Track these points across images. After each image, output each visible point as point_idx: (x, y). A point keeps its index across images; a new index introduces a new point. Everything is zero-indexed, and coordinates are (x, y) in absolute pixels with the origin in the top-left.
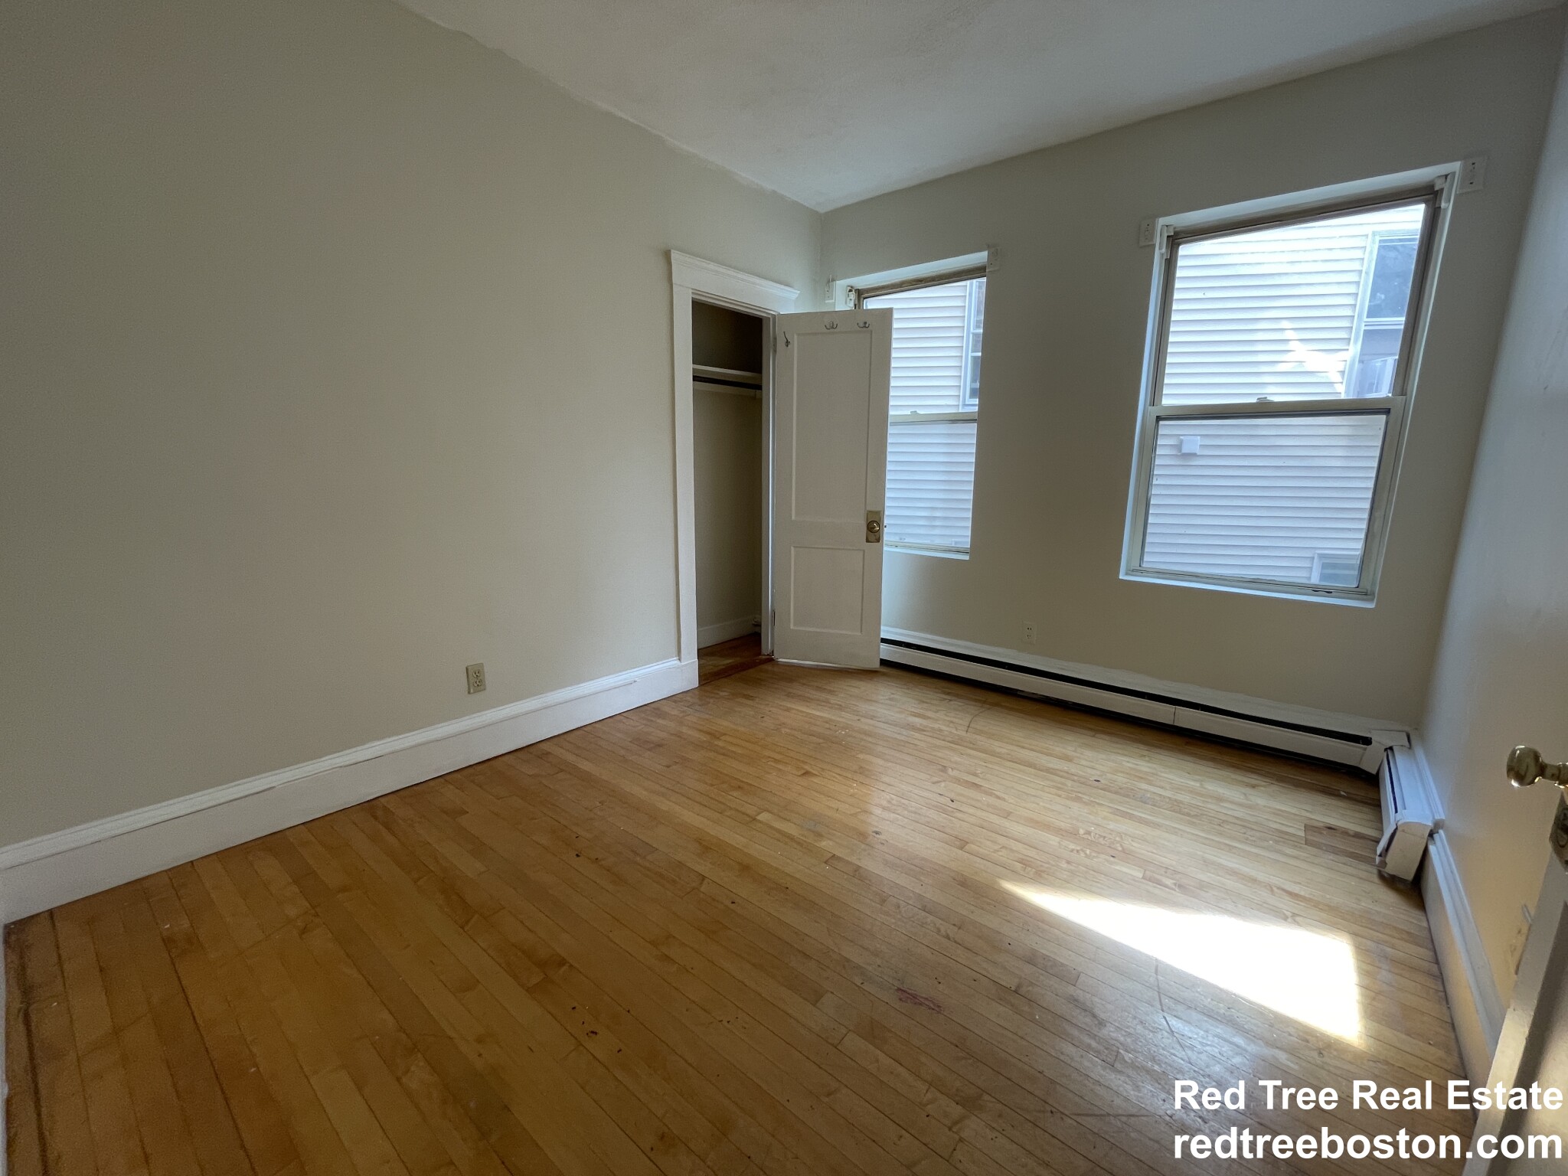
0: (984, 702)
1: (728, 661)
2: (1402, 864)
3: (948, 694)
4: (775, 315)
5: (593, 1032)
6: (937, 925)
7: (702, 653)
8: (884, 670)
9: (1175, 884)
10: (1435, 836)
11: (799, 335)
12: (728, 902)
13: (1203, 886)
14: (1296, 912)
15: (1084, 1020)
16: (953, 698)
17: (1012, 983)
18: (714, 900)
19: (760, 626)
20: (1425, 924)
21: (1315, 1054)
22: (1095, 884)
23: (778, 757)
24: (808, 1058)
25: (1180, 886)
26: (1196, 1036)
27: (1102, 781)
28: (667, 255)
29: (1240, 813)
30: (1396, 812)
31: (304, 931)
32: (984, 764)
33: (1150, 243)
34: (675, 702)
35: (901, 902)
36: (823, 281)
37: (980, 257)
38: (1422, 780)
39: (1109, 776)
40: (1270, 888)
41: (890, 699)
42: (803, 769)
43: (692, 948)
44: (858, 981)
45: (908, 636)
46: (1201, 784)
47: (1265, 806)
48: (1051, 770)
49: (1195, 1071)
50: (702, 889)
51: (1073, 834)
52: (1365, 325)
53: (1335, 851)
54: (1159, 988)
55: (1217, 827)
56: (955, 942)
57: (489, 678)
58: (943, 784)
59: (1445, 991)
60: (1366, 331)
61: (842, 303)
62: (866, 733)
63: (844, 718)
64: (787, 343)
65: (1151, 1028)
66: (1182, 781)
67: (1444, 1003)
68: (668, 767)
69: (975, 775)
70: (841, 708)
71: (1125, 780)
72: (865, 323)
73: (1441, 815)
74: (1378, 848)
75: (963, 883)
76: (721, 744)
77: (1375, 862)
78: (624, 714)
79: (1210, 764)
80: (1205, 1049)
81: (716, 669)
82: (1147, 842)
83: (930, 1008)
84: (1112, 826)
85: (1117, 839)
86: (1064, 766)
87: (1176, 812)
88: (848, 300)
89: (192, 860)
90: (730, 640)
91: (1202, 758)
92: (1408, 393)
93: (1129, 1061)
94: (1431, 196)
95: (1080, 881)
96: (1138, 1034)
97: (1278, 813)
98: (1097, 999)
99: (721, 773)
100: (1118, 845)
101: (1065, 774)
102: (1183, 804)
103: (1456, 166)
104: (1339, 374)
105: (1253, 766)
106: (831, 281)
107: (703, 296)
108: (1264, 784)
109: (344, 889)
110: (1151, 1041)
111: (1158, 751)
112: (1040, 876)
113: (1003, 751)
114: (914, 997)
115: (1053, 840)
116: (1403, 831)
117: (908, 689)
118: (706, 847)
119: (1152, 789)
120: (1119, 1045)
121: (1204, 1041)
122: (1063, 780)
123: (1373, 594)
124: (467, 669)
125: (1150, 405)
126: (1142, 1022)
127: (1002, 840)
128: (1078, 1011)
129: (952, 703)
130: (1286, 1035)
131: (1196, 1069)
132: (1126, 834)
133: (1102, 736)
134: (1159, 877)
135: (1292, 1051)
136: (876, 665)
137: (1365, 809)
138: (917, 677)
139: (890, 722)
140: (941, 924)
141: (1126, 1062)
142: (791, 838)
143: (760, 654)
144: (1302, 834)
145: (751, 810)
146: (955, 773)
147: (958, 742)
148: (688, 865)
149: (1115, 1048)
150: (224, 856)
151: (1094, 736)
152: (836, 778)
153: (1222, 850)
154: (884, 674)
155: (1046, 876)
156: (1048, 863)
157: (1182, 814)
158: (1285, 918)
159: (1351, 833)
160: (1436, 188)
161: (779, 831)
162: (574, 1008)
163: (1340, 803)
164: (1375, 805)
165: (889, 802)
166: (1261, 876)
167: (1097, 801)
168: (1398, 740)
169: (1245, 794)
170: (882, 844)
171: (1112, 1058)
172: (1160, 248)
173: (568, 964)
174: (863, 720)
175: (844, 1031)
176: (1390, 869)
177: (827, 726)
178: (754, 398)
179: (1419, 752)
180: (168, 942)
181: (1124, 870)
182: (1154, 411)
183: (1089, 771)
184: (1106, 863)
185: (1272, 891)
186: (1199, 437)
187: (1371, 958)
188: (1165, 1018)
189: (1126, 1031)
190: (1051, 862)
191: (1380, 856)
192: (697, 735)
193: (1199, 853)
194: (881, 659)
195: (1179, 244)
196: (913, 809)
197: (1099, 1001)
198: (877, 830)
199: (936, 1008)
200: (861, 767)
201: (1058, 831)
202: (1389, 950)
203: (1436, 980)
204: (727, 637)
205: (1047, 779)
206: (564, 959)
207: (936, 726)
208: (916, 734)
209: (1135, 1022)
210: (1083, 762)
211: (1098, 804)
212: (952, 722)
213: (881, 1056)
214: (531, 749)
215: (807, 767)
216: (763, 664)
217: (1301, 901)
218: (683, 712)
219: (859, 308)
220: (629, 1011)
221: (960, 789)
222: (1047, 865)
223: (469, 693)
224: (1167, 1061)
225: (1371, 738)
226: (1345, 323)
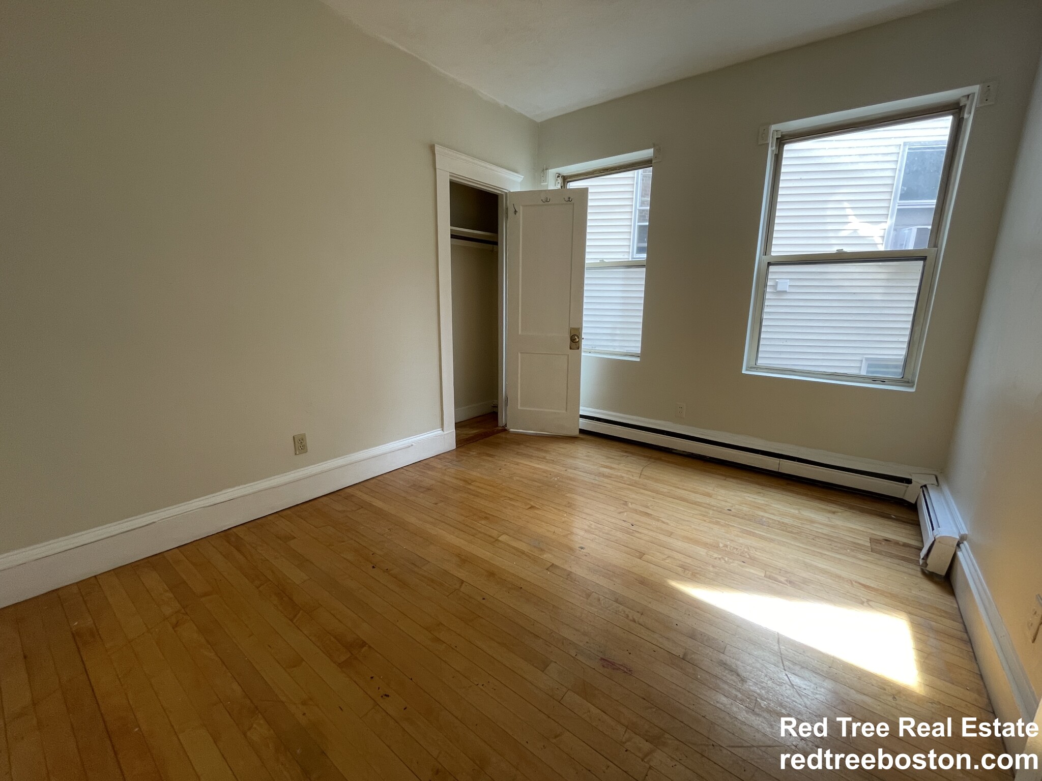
0: (650, 458)
1: (474, 431)
2: (938, 564)
3: (626, 452)
4: (507, 193)
5: (386, 695)
6: (626, 613)
7: (458, 425)
8: (582, 436)
9: (787, 581)
10: (961, 545)
11: (523, 206)
12: (480, 599)
13: (805, 581)
14: (869, 598)
15: (731, 678)
16: (629, 455)
17: (679, 652)
18: (470, 597)
19: (497, 407)
20: (956, 606)
21: (890, 699)
22: (733, 581)
23: (512, 496)
24: (540, 711)
25: (790, 582)
26: (808, 688)
27: (733, 510)
28: (432, 148)
29: (826, 530)
30: (933, 529)
31: (175, 626)
32: (652, 499)
33: (765, 142)
34: (440, 459)
35: (600, 596)
36: (540, 169)
37: (648, 153)
38: (949, 508)
39: (737, 507)
40: (851, 582)
41: (587, 456)
42: (531, 504)
43: (455, 632)
44: (573, 653)
45: (598, 413)
46: (799, 512)
47: (842, 526)
48: (698, 503)
49: (810, 713)
50: (462, 589)
51: (715, 547)
52: (898, 206)
53: (892, 556)
54: (781, 654)
55: (812, 541)
56: (639, 624)
57: (309, 443)
58: (625, 514)
59: (974, 652)
60: (898, 210)
61: (552, 184)
62: (571, 479)
63: (557, 469)
64: (516, 211)
65: (778, 683)
66: (786, 509)
67: (974, 660)
68: (436, 504)
69: (647, 507)
70: (553, 462)
71: (748, 509)
72: (569, 198)
73: (964, 531)
74: (921, 554)
75: (643, 582)
76: (471, 487)
77: (919, 563)
78: (404, 468)
79: (805, 498)
80: (815, 697)
81: (467, 437)
82: (766, 551)
83: (625, 672)
84: (741, 541)
85: (746, 550)
86: (707, 500)
87: (784, 531)
88: (557, 182)
89: (95, 574)
90: (477, 417)
91: (798, 493)
92: (939, 246)
93: (764, 707)
94: (957, 110)
95: (722, 580)
96: (769, 687)
97: (851, 530)
98: (739, 663)
99: (473, 508)
100: (747, 554)
101: (708, 506)
102: (788, 525)
103: (975, 89)
104: (880, 238)
105: (832, 499)
106: (544, 170)
107: (458, 178)
108: (841, 510)
109: (206, 594)
110: (778, 692)
111: (769, 489)
112: (695, 576)
113: (665, 490)
114: (613, 664)
115: (702, 551)
116: (939, 542)
117: (599, 449)
118: (464, 560)
119: (766, 515)
120: (756, 695)
121: (815, 691)
122: (707, 510)
123: (913, 382)
124: (294, 437)
125: (763, 255)
126: (771, 679)
127: (667, 552)
128: (727, 672)
129: (629, 458)
130: (870, 685)
131: (811, 711)
132: (751, 547)
133: (731, 480)
134: (776, 576)
135: (875, 697)
136: (577, 433)
137: (908, 527)
138: (604, 441)
139: (587, 472)
140: (630, 612)
141: (762, 707)
142: (523, 553)
143: (497, 426)
144: (869, 545)
145: (495, 533)
146: (633, 506)
147: (634, 484)
148: (451, 572)
149: (753, 698)
150: (117, 572)
151: (725, 480)
152: (551, 510)
153: (817, 556)
154: (582, 439)
155: (698, 576)
156: (700, 567)
157: (788, 532)
158: (862, 603)
159: (901, 543)
160: (961, 105)
161: (514, 548)
162: (372, 678)
163: (890, 523)
164: (916, 524)
165: (589, 526)
166: (844, 574)
167: (731, 524)
168: (930, 481)
169: (829, 518)
170: (585, 555)
171: (753, 704)
172: (772, 147)
173: (367, 646)
174: (569, 470)
175: (565, 690)
176: (930, 568)
177: (545, 475)
178: (492, 251)
179: (946, 489)
180: (76, 635)
181: (752, 571)
182: (766, 259)
183: (723, 503)
184: (739, 567)
185: (852, 584)
186: (788, 280)
187: (922, 630)
188: (786, 675)
189: (761, 686)
190: (702, 566)
191: (923, 559)
192: (455, 481)
193: (801, 558)
194: (580, 429)
195: (784, 144)
196: (606, 531)
197: (741, 664)
198: (582, 546)
199: (629, 672)
200: (569, 503)
201: (706, 545)
202: (933, 623)
203: (966, 644)
204: (476, 415)
205: (696, 510)
206: (365, 642)
207: (619, 474)
208: (606, 480)
209: (766, 679)
210: (719, 498)
211: (731, 525)
212: (630, 471)
213: (593, 709)
214: (339, 493)
215: (532, 503)
216: (499, 433)
217: (872, 591)
218: (445, 466)
219: (564, 188)
220: (411, 679)
221: (637, 517)
222: (699, 569)
223: (296, 454)
224: (790, 706)
225: (911, 479)
226: (885, 204)
